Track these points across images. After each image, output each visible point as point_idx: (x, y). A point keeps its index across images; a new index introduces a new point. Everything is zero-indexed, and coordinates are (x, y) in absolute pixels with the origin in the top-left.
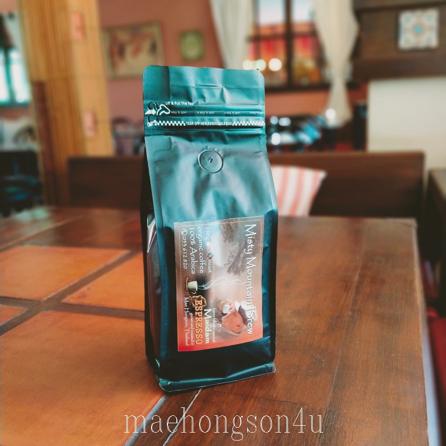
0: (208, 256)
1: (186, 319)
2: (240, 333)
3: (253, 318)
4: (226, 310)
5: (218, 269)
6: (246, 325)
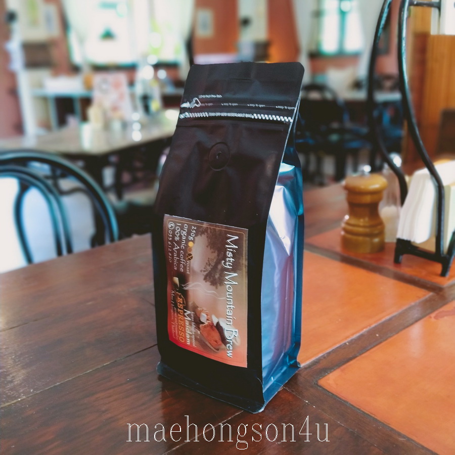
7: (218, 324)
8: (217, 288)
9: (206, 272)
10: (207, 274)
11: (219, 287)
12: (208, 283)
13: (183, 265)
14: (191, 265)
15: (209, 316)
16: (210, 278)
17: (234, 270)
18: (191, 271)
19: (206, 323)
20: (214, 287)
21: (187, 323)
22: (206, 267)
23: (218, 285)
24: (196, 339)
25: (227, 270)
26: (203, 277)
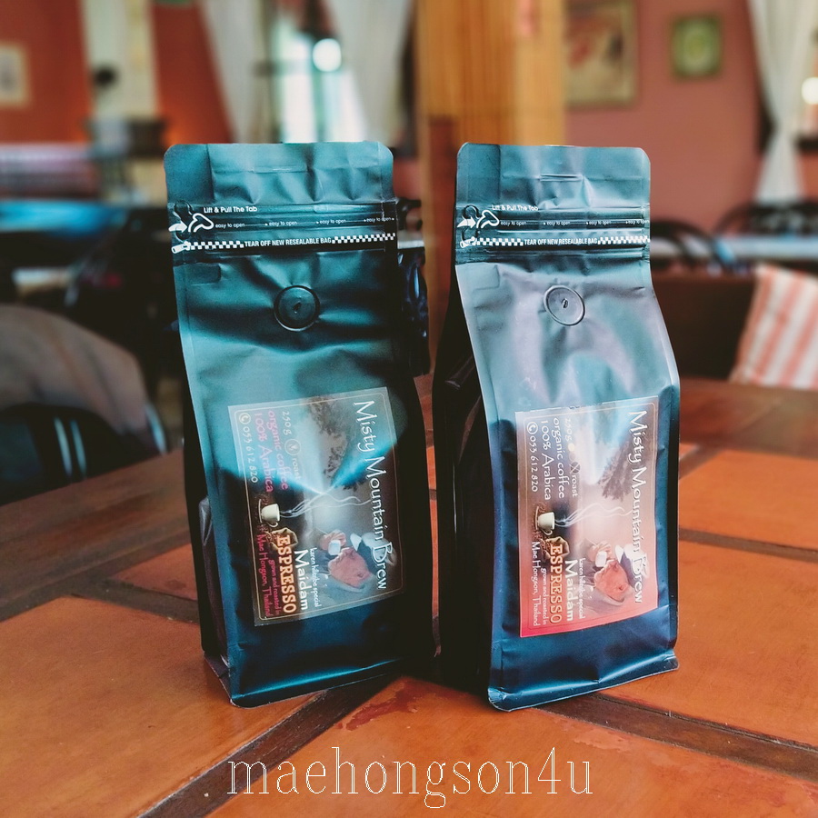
0: (572, 469)
1: (535, 579)
2: (623, 600)
3: (643, 573)
4: (601, 561)
5: (587, 489)
6: (633, 586)
7: (624, 557)
8: (622, 500)
9: (607, 481)
10: (608, 484)
11: (626, 498)
12: (610, 497)
13: (565, 485)
14: (581, 480)
15: (610, 553)
16: (612, 488)
17: (643, 463)
18: (581, 490)
19: (606, 566)
20: (618, 501)
21: (570, 584)
22: (605, 472)
23: (624, 493)
24: (586, 603)
25: (636, 466)
26: (602, 491)
